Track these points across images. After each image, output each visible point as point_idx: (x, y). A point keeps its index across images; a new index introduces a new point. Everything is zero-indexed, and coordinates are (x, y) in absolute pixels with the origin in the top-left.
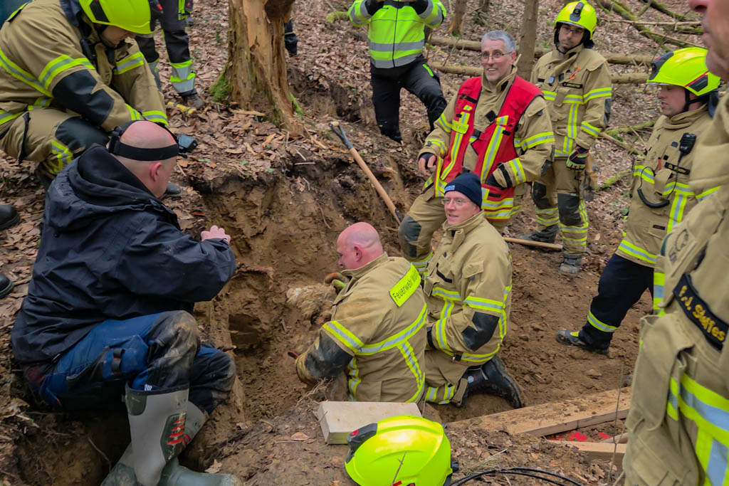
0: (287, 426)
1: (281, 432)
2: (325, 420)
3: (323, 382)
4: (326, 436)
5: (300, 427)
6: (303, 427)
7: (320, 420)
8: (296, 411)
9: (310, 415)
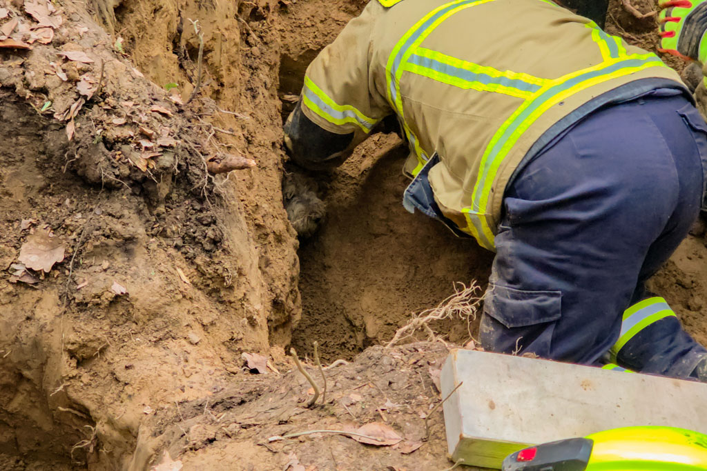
0: (356, 397)
1: (338, 410)
2: (457, 399)
3: (467, 291)
4: (453, 444)
5: (389, 404)
6: (397, 407)
7: (443, 396)
8: (385, 361)
9: (420, 377)
